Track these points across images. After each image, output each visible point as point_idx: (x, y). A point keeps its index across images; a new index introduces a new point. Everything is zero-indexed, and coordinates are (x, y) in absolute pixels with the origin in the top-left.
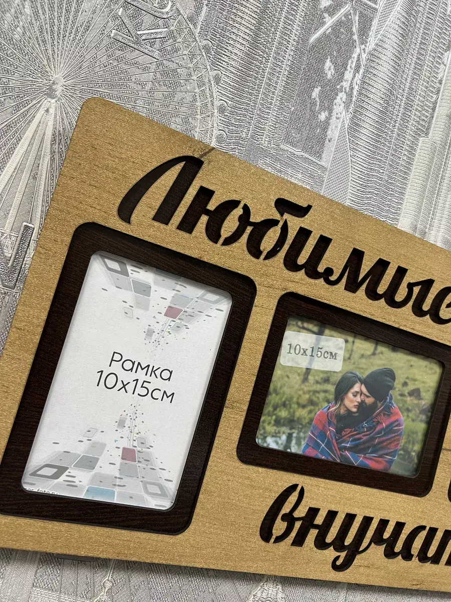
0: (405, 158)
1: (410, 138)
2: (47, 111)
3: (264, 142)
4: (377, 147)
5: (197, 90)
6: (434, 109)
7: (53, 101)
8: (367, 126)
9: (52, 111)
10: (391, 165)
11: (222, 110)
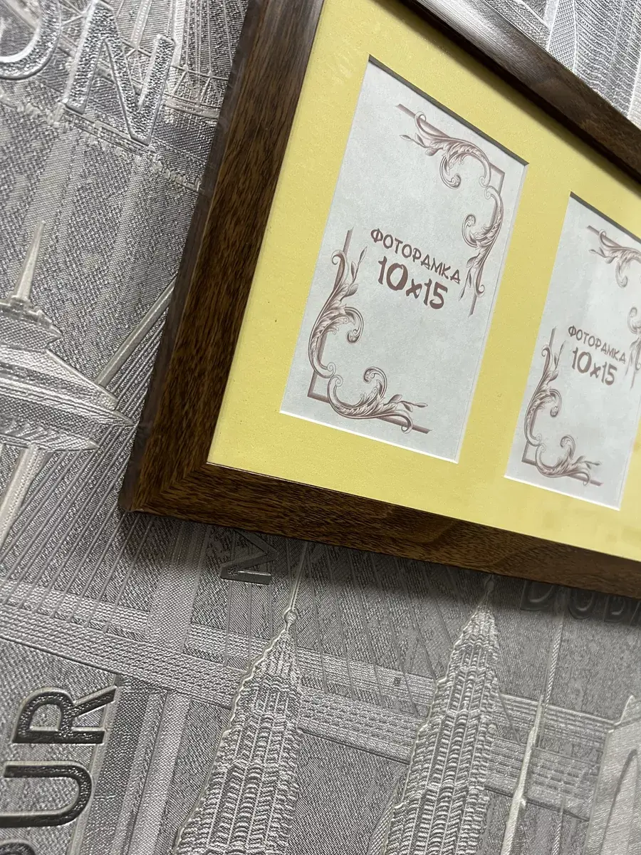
0: (634, 37)
4: (604, 14)
10: (619, 44)
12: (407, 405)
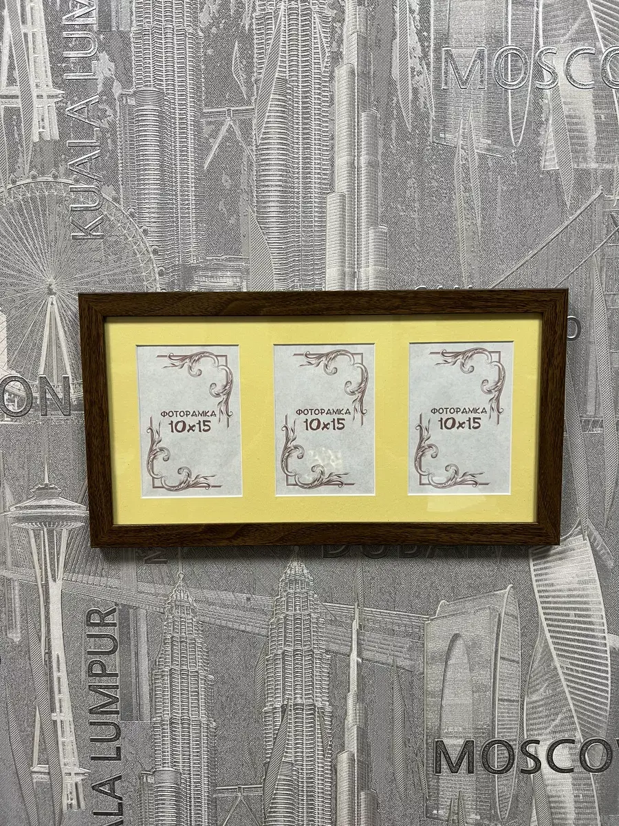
0: (316, 219)
1: (316, 200)
2: (52, 304)
3: (193, 261)
4: (287, 223)
5: (135, 247)
6: (332, 166)
7: (53, 296)
8: (272, 209)
9: (54, 303)
10: (304, 231)
11: (155, 252)
12: (205, 478)
